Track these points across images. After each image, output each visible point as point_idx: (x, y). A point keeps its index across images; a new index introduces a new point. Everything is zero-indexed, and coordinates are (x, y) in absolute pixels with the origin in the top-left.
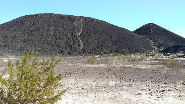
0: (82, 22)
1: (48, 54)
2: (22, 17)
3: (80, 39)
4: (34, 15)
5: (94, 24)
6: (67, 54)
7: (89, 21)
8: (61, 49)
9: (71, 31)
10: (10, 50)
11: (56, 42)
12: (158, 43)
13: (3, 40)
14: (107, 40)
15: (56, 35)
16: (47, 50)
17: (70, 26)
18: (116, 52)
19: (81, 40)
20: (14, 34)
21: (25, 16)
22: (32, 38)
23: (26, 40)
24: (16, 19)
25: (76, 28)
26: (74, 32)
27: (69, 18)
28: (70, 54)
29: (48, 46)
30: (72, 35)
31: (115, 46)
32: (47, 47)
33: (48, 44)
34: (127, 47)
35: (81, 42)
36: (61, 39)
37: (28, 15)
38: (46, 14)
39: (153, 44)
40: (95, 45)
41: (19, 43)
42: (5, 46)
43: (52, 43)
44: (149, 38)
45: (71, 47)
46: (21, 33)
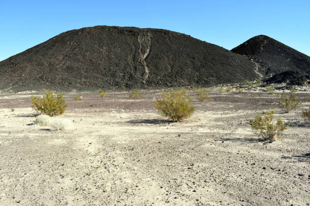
0: (151, 37)
1: (98, 87)
2: (63, 33)
3: (145, 63)
4: (79, 30)
5: (167, 39)
6: (125, 88)
7: (160, 35)
8: (117, 80)
9: (133, 52)
10: (48, 83)
11: (110, 70)
12: (266, 67)
13: (38, 70)
14: (186, 64)
15: (110, 59)
16: (96, 82)
17: (132, 44)
18: (197, 82)
19: (147, 66)
20: (53, 60)
21: (67, 32)
22: (76, 65)
23: (68, 68)
24: (55, 37)
25: (141, 47)
26: (137, 54)
27: (130, 32)
28: (128, 87)
29: (98, 75)
30: (134, 58)
31: (197, 74)
32: (97, 78)
33: (98, 73)
34: (215, 75)
35: (146, 68)
36: (117, 65)
37: (71, 31)
38: (96, 27)
39: (259, 68)
40: (166, 73)
41: (59, 73)
42: (41, 78)
43: (104, 71)
44: (255, 59)
45: (131, 77)
46: (61, 58)
